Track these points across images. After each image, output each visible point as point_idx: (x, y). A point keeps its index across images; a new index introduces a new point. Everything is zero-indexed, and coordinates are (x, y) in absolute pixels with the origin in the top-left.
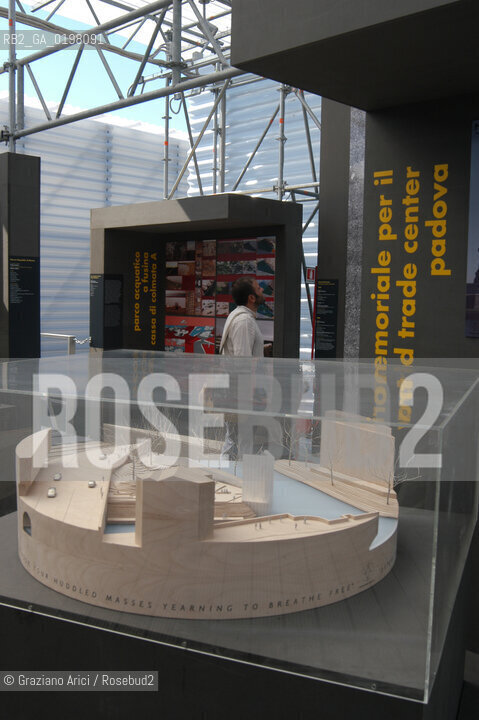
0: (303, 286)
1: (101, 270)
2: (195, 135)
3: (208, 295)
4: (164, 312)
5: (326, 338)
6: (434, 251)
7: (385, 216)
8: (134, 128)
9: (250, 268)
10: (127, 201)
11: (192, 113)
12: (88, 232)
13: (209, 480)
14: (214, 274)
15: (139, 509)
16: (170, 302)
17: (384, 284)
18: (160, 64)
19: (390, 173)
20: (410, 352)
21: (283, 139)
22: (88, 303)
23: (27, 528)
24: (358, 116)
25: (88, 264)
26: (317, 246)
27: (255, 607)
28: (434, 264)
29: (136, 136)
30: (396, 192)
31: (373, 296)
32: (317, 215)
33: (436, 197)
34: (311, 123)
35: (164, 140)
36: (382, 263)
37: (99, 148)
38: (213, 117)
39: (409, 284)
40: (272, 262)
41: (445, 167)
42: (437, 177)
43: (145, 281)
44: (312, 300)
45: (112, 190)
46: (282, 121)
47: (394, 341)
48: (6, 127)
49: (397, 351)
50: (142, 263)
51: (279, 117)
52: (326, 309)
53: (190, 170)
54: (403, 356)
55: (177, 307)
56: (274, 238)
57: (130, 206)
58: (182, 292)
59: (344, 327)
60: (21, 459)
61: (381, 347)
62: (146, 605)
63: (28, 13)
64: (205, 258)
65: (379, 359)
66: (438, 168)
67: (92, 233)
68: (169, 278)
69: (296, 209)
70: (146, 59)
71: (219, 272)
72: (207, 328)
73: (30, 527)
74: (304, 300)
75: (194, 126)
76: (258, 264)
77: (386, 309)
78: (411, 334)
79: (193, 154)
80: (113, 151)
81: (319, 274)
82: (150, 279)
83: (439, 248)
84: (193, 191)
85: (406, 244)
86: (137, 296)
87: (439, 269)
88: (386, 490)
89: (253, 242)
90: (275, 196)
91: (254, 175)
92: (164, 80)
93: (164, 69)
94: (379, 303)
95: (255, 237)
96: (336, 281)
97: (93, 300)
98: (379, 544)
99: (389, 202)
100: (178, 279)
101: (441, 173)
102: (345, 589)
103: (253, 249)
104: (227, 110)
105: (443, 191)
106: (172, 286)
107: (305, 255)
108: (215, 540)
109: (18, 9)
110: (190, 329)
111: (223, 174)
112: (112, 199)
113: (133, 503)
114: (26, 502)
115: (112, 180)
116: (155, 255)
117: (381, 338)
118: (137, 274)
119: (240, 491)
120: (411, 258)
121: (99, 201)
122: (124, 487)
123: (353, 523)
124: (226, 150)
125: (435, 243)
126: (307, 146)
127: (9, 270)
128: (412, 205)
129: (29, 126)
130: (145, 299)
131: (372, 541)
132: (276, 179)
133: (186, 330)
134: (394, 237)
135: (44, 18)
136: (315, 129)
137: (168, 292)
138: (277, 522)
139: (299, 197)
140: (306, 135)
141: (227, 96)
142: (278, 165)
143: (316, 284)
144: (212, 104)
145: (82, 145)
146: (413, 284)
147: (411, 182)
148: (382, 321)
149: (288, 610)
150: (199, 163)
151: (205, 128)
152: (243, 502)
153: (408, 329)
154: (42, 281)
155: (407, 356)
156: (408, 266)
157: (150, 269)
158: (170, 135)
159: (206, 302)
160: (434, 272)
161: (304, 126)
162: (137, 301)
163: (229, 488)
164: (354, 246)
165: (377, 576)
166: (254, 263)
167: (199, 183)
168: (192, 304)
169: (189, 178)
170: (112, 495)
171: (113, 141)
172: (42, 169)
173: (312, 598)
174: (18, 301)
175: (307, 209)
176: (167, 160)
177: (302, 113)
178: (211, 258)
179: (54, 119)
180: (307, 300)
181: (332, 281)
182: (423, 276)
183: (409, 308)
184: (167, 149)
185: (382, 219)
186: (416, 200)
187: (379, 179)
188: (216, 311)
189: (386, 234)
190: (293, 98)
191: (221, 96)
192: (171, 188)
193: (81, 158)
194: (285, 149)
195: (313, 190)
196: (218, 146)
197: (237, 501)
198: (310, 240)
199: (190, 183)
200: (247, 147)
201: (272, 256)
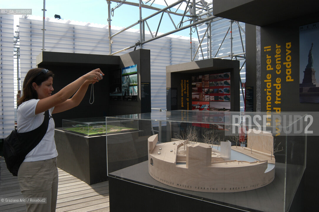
0: (241, 90)
1: (170, 86)
2: (201, 39)
3: (207, 94)
4: (192, 100)
5: (249, 108)
6: (287, 73)
7: (269, 62)
8: (179, 38)
9: (221, 84)
10: (177, 63)
11: (199, 32)
12: (165, 74)
13: (210, 147)
14: (208, 87)
15: (187, 159)
16: (194, 97)
17: (269, 85)
18: (188, 16)
19: (270, 47)
20: (279, 109)
21: (232, 38)
22: (166, 98)
23: (152, 163)
24: (258, 28)
25: (165, 85)
26: (245, 75)
27: (225, 189)
28: (287, 78)
29: (180, 41)
30: (272, 53)
31: (265, 90)
32: (245, 64)
33: (287, 54)
34: (242, 32)
35: (190, 41)
36: (268, 78)
37: (167, 45)
38: (207, 33)
39: (278, 85)
40: (229, 81)
41: (290, 43)
42: (287, 47)
43: (185, 90)
44: (244, 95)
45: (172, 60)
46: (231, 32)
47: (273, 105)
48: (139, 41)
49: (274, 108)
50: (183, 84)
51: (230, 31)
52: (249, 97)
53: (199, 51)
54: (277, 111)
55: (196, 98)
56: (230, 73)
57: (179, 64)
58: (198, 93)
59: (256, 104)
60: (150, 142)
61: (269, 107)
62: (190, 187)
63: (145, 4)
64: (205, 81)
65: (268, 112)
66: (287, 44)
67: (167, 75)
68: (193, 88)
69: (237, 62)
70: (184, 15)
71: (211, 86)
72: (206, 105)
73: (153, 163)
74: (241, 95)
75: (200, 36)
76: (224, 82)
77: (270, 94)
78: (280, 102)
79: (200, 46)
80: (172, 46)
81: (246, 85)
82: (186, 89)
83: (289, 72)
84: (200, 58)
85: (277, 71)
86: (182, 95)
87: (289, 79)
88: (271, 155)
89: (222, 74)
90: (229, 58)
91: (221, 52)
92: (190, 21)
93: (189, 18)
94: (267, 92)
95: (223, 73)
96: (253, 87)
97: (167, 97)
98: (267, 172)
99: (270, 57)
100: (196, 89)
101: (288, 46)
102: (256, 185)
103: (222, 77)
104: (211, 30)
105: (289, 52)
106: (194, 91)
107: (241, 78)
108: (212, 167)
109: (142, 3)
110: (201, 106)
111: (211, 52)
112: (172, 63)
113: (185, 157)
114: (151, 155)
115: (172, 56)
116: (188, 81)
117: (269, 104)
118: (182, 87)
119: (220, 154)
120: (278, 76)
121: (168, 63)
122: (181, 152)
123: (258, 163)
124: (212, 44)
125: (287, 70)
126: (240, 40)
127: (141, 87)
128: (278, 57)
129: (146, 40)
130: (185, 96)
131: (265, 170)
132: (230, 52)
133: (199, 106)
134: (272, 69)
135: (149, 5)
136: (243, 34)
137: (193, 93)
138: (233, 162)
139: (238, 58)
140: (240, 37)
141: (211, 25)
142: (230, 48)
143: (245, 88)
144: (206, 28)
145: (162, 45)
146: (280, 85)
147: (277, 50)
148: (269, 98)
149: (236, 191)
150: (202, 49)
151: (204, 37)
152: (221, 157)
153: (278, 101)
154: (151, 91)
155: (278, 111)
156: (278, 79)
157: (186, 85)
158: (192, 40)
159: (206, 96)
160: (287, 80)
161: (239, 33)
162: (182, 97)
163: (216, 153)
164: (258, 74)
165: (267, 182)
166: (223, 82)
167: (203, 55)
168: (201, 97)
169: (199, 54)
170: (178, 154)
171: (173, 43)
172: (151, 54)
173: (244, 188)
174: (144, 97)
175: (241, 62)
176: (191, 48)
177: (238, 29)
178: (207, 81)
179: (154, 37)
180: (242, 95)
181: (251, 87)
182: (283, 82)
183: (278, 93)
184: (191, 44)
185: (268, 63)
186: (280, 56)
187: (266, 49)
188: (210, 99)
189: (269, 68)
190: (235, 24)
191: (209, 26)
192: (193, 58)
193: (162, 49)
194: (233, 42)
195: (243, 56)
196: (209, 43)
197: (218, 157)
198: (243, 73)
199: (199, 56)
200: (219, 42)
201: (229, 79)
